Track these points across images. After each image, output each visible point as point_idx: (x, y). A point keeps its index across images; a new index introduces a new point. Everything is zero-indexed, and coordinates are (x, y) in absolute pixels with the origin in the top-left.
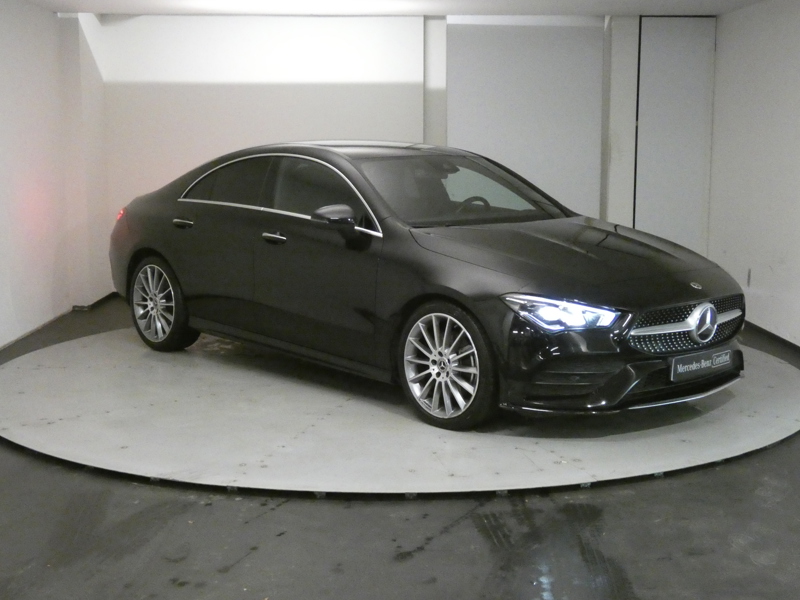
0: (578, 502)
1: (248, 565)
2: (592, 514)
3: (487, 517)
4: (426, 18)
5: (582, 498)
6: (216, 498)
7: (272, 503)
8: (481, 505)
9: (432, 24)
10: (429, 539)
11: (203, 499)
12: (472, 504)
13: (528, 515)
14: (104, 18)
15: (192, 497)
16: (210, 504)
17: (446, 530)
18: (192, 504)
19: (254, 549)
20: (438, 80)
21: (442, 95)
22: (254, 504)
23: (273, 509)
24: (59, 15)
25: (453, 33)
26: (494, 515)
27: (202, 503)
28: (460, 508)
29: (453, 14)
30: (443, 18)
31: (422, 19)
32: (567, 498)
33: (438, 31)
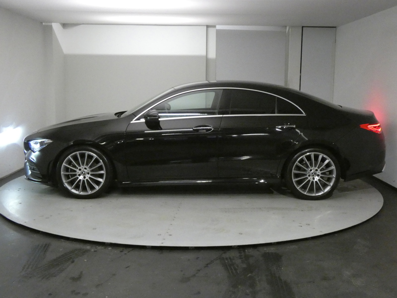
0: (270, 251)
1: (110, 284)
2: (277, 258)
3: (227, 259)
4: (208, 26)
5: (272, 250)
6: (99, 248)
7: (126, 251)
8: (225, 253)
9: (210, 29)
10: (199, 270)
11: (93, 249)
12: (221, 252)
13: (247, 257)
14: (65, 25)
15: (88, 247)
16: (96, 251)
17: (207, 265)
18: (87, 251)
19: (114, 275)
20: (212, 55)
21: (214, 61)
22: (117, 251)
23: (125, 254)
24: (43, 24)
25: (219, 33)
26: (230, 258)
27: (93, 250)
28: (214, 255)
29: (219, 24)
30: (214, 26)
31: (206, 27)
32: (265, 249)
33: (213, 33)
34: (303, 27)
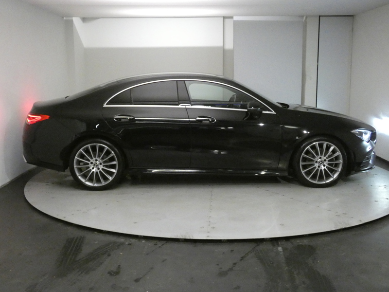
0: (304, 244)
2: (311, 250)
3: (261, 252)
4: (224, 18)
5: (305, 242)
6: (133, 240)
7: (160, 244)
8: (258, 245)
9: (227, 20)
10: (235, 264)
12: (253, 245)
15: (122, 240)
16: (131, 244)
17: (242, 259)
18: (122, 244)
19: (152, 269)
21: (232, 52)
22: (151, 244)
23: (160, 247)
24: (64, 18)
25: (236, 24)
26: (264, 251)
27: (127, 243)
28: (248, 247)
29: (236, 15)
30: (232, 17)
31: (222, 18)
32: (298, 241)
33: (229, 24)
34: (320, 16)
